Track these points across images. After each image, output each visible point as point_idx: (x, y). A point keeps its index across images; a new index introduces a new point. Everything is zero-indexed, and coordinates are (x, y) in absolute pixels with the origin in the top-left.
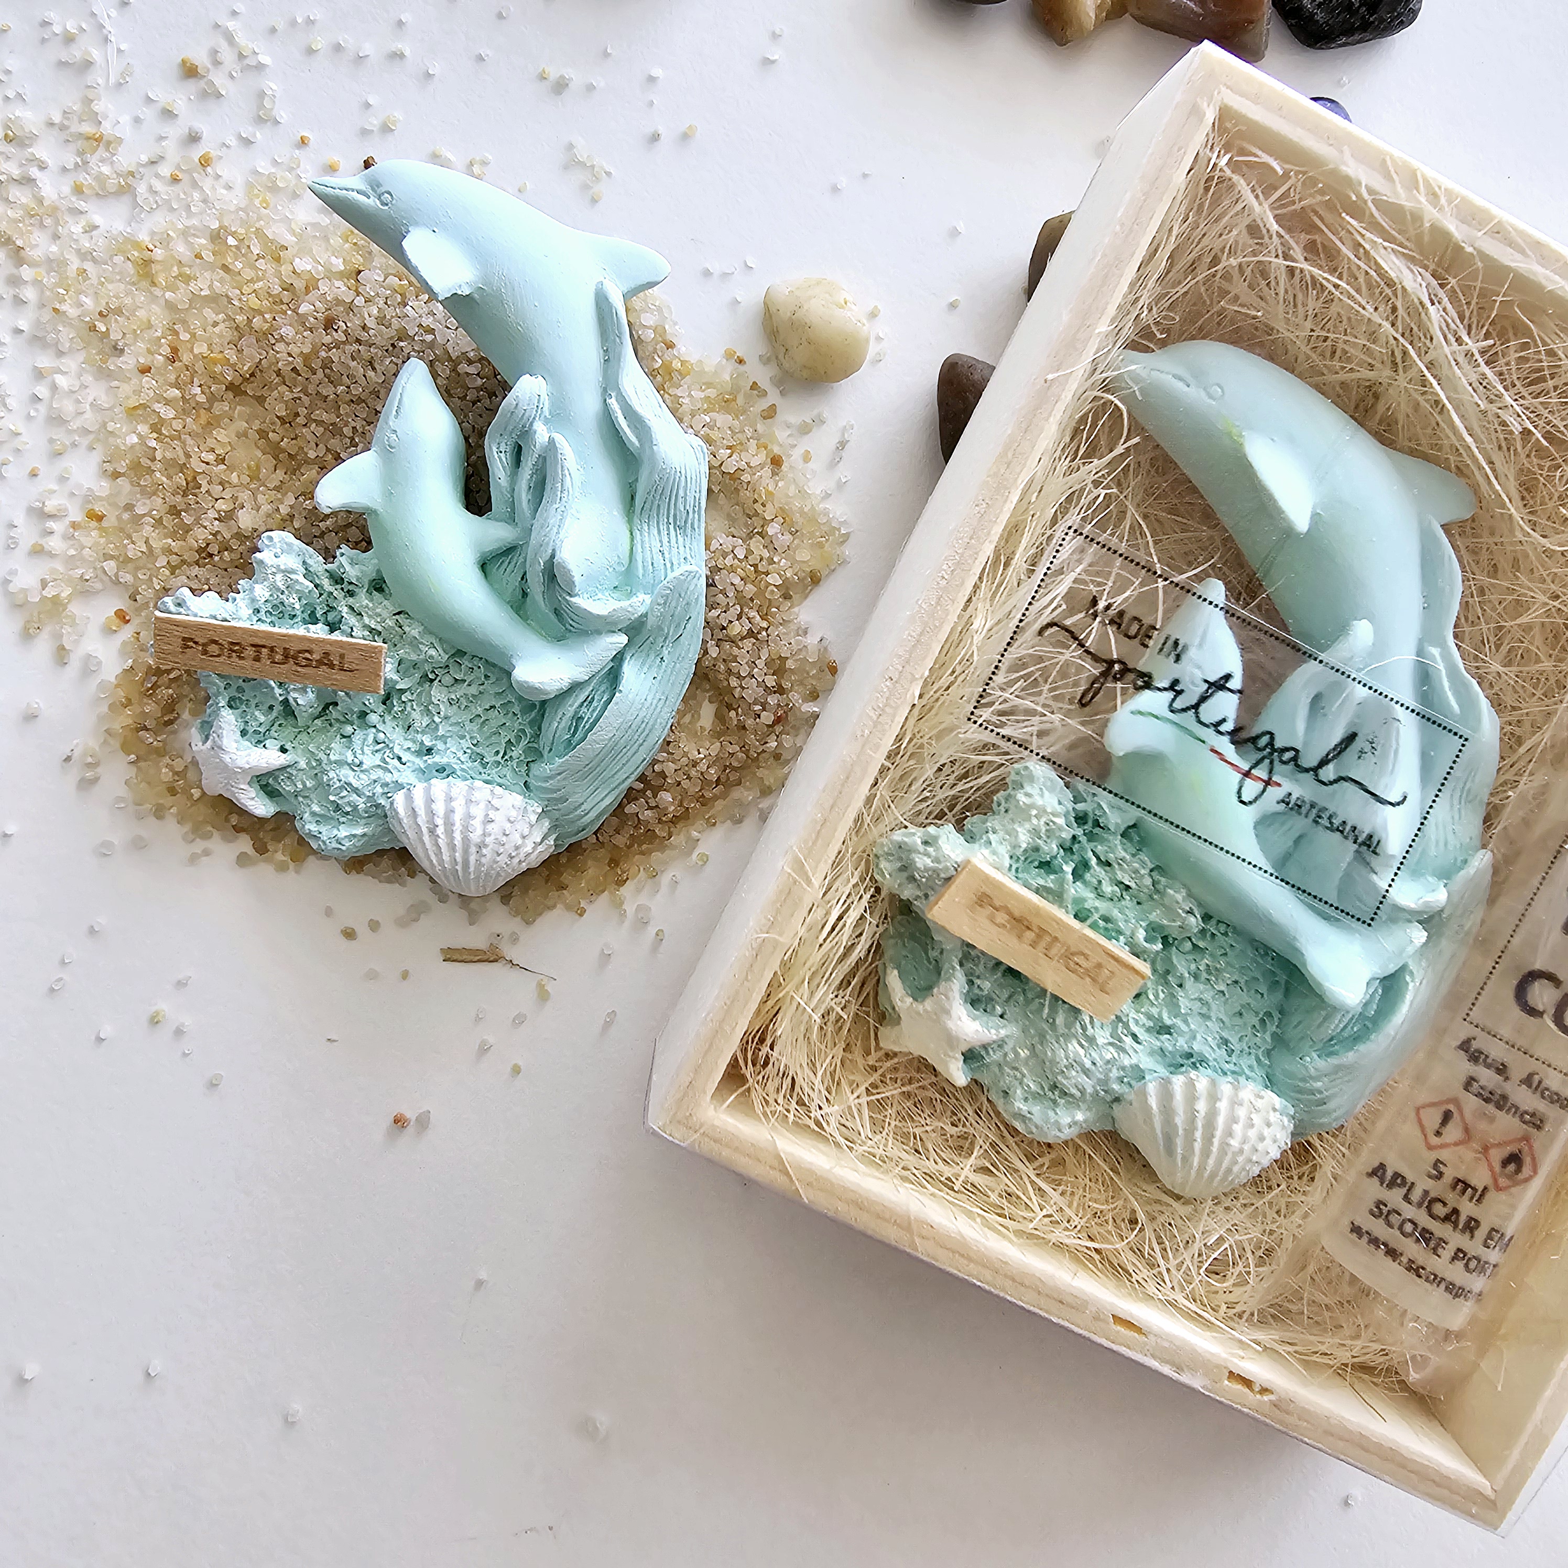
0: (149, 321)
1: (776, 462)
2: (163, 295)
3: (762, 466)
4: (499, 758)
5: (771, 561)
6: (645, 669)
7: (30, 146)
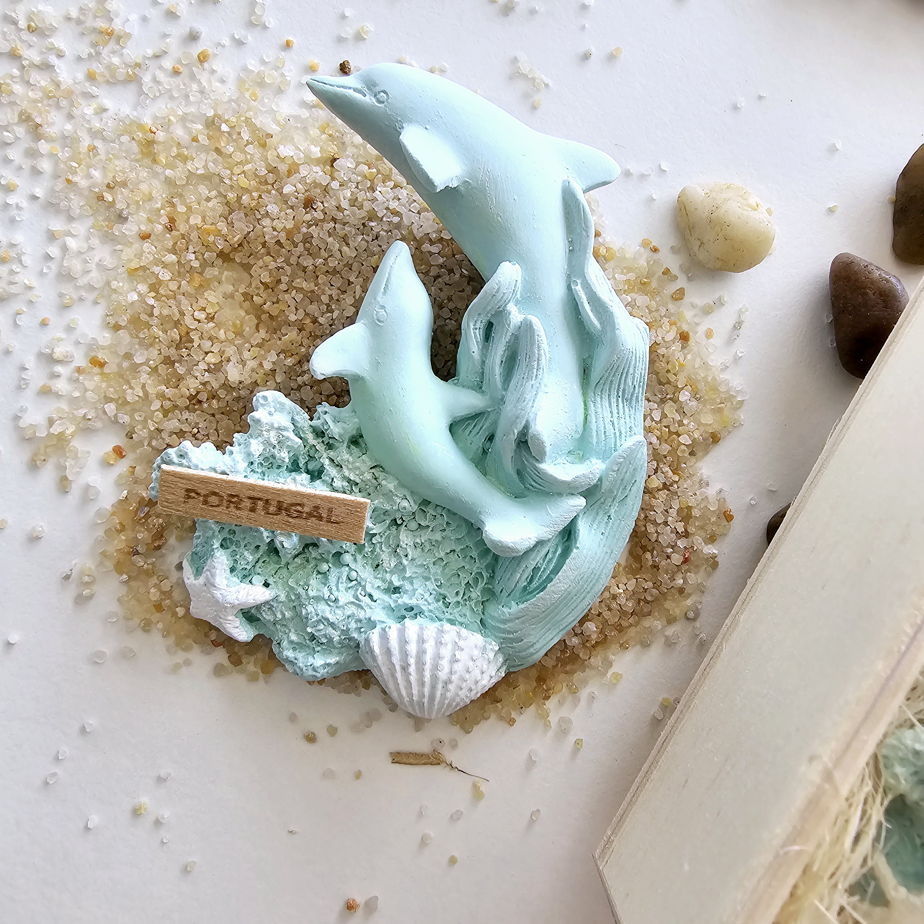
0: (150, 193)
1: (684, 337)
2: (163, 173)
3: (673, 341)
4: (459, 598)
5: (681, 423)
6: (595, 526)
7: (49, 36)
